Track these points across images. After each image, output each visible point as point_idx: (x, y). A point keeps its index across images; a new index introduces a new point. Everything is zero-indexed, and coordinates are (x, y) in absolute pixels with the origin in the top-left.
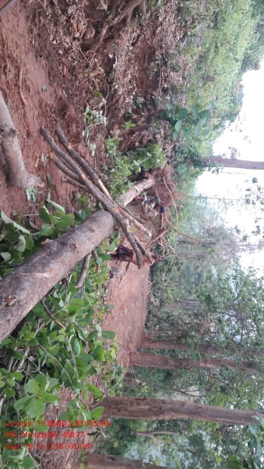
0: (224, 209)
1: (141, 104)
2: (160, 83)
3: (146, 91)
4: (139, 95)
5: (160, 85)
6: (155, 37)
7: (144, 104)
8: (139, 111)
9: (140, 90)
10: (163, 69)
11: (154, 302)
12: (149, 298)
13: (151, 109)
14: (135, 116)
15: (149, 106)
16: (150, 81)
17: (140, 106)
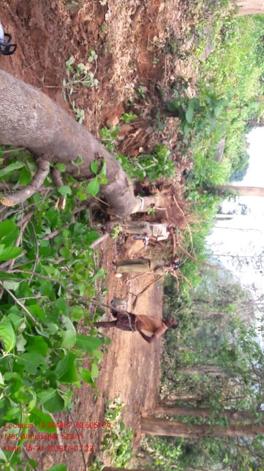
0: (239, 267)
1: (144, 93)
2: (166, 72)
3: (150, 81)
4: (142, 83)
5: (165, 75)
6: (157, 15)
7: (148, 94)
8: (142, 100)
9: (142, 78)
10: (168, 57)
11: (169, 362)
12: (163, 357)
13: (156, 101)
14: (137, 106)
15: (153, 97)
16: (154, 69)
17: (143, 96)
